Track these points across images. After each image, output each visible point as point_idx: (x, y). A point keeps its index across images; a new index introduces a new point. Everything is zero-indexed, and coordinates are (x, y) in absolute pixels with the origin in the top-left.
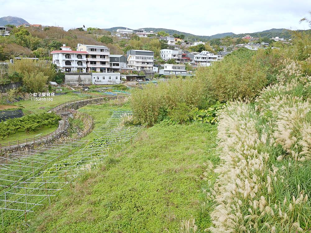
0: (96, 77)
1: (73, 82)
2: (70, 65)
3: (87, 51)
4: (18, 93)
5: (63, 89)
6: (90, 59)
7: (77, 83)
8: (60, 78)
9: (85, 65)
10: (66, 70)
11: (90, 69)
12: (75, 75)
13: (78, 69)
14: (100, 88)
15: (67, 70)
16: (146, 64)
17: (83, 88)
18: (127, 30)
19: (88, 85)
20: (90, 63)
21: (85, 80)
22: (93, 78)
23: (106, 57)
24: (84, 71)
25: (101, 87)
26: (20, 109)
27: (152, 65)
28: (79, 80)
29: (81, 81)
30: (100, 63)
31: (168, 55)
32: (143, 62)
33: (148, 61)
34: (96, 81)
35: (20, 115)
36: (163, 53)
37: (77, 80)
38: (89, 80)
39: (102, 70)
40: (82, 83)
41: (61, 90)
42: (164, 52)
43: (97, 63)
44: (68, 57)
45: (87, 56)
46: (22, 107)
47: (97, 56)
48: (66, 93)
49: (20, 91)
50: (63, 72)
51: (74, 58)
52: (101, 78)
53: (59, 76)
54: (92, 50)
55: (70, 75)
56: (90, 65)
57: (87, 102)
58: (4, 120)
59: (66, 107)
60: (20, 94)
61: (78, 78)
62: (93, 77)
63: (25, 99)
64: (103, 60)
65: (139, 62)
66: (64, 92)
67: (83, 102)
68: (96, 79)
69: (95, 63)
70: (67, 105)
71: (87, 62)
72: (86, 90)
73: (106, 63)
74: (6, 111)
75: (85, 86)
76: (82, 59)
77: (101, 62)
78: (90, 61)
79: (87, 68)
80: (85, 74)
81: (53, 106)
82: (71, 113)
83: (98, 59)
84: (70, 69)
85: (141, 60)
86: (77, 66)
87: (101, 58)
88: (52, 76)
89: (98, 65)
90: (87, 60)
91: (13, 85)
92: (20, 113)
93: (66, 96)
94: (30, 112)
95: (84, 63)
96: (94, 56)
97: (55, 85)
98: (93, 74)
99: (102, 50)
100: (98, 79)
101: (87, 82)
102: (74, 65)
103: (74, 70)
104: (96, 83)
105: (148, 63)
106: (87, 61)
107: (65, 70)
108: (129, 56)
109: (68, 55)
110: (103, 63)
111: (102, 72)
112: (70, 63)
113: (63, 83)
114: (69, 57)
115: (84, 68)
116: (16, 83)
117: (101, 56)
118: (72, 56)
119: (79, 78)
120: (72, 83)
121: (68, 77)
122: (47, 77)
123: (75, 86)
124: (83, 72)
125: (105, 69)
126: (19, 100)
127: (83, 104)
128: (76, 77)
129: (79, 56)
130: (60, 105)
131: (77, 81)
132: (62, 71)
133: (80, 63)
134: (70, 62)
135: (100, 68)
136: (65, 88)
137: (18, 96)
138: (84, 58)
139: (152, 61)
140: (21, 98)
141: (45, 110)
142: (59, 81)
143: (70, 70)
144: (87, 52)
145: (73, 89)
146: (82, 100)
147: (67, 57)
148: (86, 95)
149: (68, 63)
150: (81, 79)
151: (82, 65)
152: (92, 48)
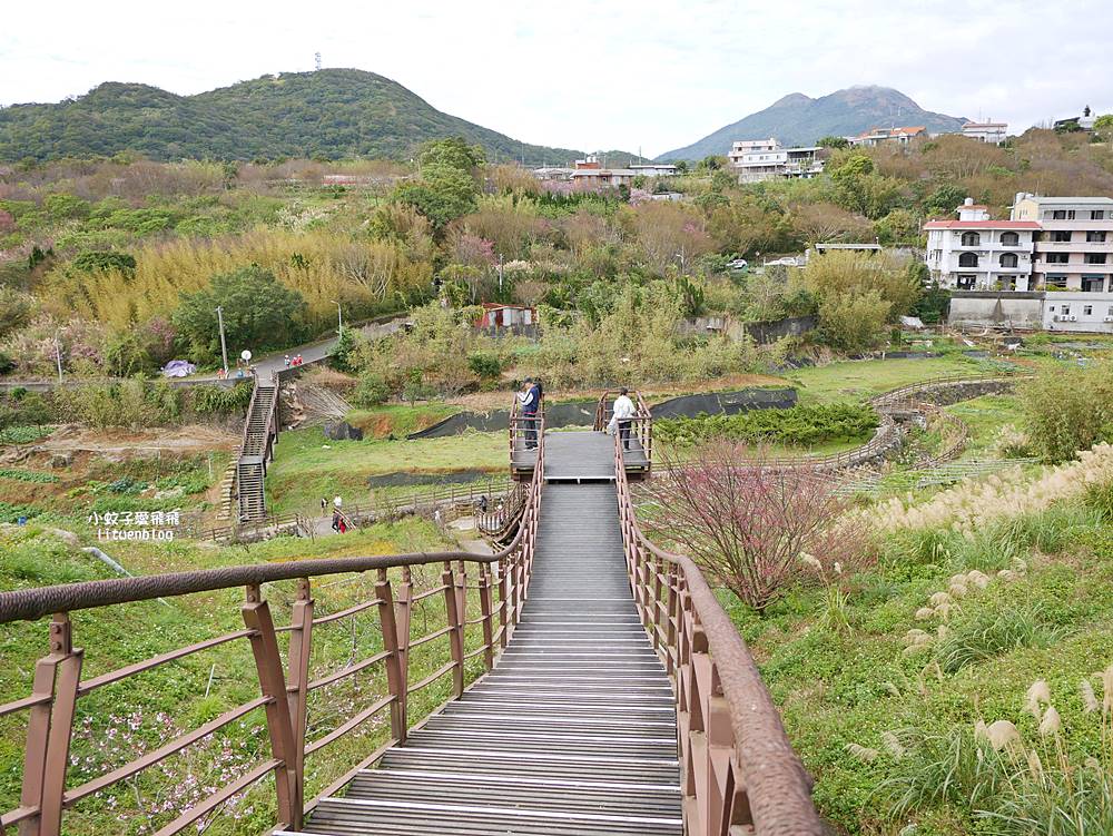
0: (1059, 306)
1: (975, 319)
2: (975, 265)
3: (1039, 219)
4: (802, 345)
5: (935, 343)
6: (1046, 246)
7: (988, 323)
8: (933, 307)
9: (1024, 266)
10: (959, 280)
12: (983, 298)
13: (1000, 277)
14: (1067, 344)
15: (964, 281)
17: (1005, 340)
19: (1025, 332)
20: (1044, 258)
21: (1017, 316)
22: (1047, 309)
23: (1108, 238)
24: (1022, 285)
25: (1068, 341)
26: (793, 390)
28: (998, 315)
29: (1004, 317)
30: (1083, 256)
34: (1056, 319)
35: (789, 403)
37: (990, 313)
38: (1032, 316)
39: (1087, 284)
40: (1007, 324)
41: (929, 344)
43: (1071, 258)
44: (972, 240)
45: (1037, 236)
46: (799, 383)
47: (1073, 237)
48: (941, 354)
49: (808, 341)
50: (948, 287)
51: (990, 244)
52: (1077, 311)
53: (932, 302)
54: (1058, 215)
55: (965, 297)
56: (1043, 267)
57: (992, 387)
58: (746, 412)
59: (918, 395)
60: (808, 348)
61: (992, 309)
62: (1048, 305)
63: (818, 365)
64: (1095, 248)
66: (937, 350)
67: (979, 386)
68: (1058, 312)
69: (1064, 257)
70: (924, 388)
71: (1035, 256)
72: (1011, 347)
73: (1108, 259)
74: (757, 390)
75: (1013, 335)
76: (1017, 245)
77: (1086, 254)
78: (1048, 253)
79: (1033, 277)
80: (1020, 296)
81: (881, 388)
82: (922, 413)
83: (1078, 245)
84: (972, 278)
86: (997, 267)
87: (1088, 240)
88: (908, 300)
89: (1076, 266)
90: (1035, 247)
91: (794, 326)
92: (788, 399)
93: (938, 363)
94: (814, 399)
95: (1025, 258)
96: (1064, 236)
97: (914, 328)
98: (1049, 294)
99: (1096, 215)
100: (1067, 313)
101: (1023, 323)
102: (989, 266)
103: (986, 283)
104: (1057, 327)
106: (1035, 252)
107: (955, 282)
109: (971, 236)
110: (1096, 258)
111: (1089, 291)
112: (976, 261)
113: (941, 323)
114: (976, 240)
115: (1022, 277)
116: (800, 320)
117: (1090, 235)
118: (983, 238)
119: (998, 308)
120: (971, 322)
121: (959, 305)
122: (888, 304)
123: (979, 332)
124: (1016, 290)
125: (1102, 279)
126: (800, 366)
127: (975, 391)
128: (987, 305)
129: (1010, 236)
130: (900, 389)
131: (990, 318)
132: (942, 286)
133: (1009, 258)
134: (977, 257)
135: (1082, 274)
136: (943, 339)
137: (802, 354)
138: (1026, 244)
140: (806, 361)
141: (854, 398)
142: (929, 317)
143: (974, 281)
144: (1040, 222)
145: (970, 344)
146: (978, 378)
147: (968, 240)
148: (1002, 362)
149: (968, 259)
150: (1005, 312)
151: (1015, 265)
152: (1058, 208)
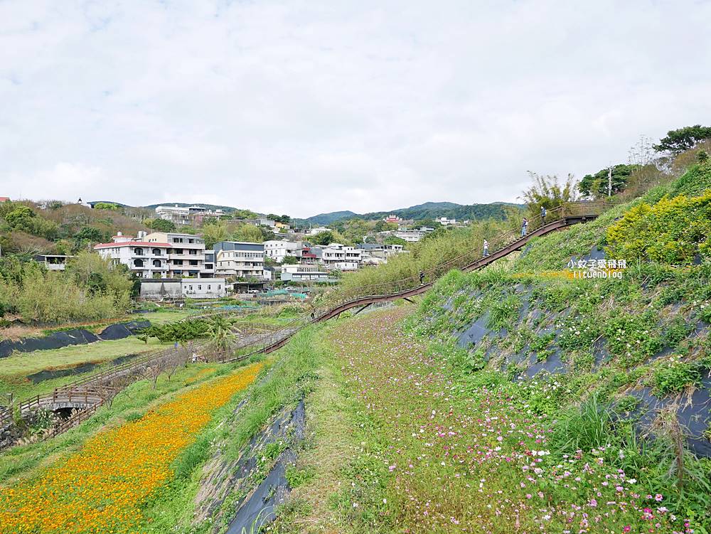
0: (188, 285)
3: (168, 242)
6: (175, 256)
7: (159, 296)
9: (165, 266)
11: (172, 274)
12: (155, 282)
13: (154, 272)
15: (137, 275)
16: (252, 265)
18: (176, 208)
19: (177, 299)
20: (172, 262)
21: (171, 292)
22: (183, 287)
23: (198, 252)
24: (164, 276)
27: (260, 268)
28: (163, 292)
29: (165, 292)
30: (188, 262)
31: (278, 250)
32: (246, 262)
33: (256, 260)
34: (187, 293)
36: (268, 248)
37: (159, 290)
38: (177, 292)
39: (193, 274)
40: (167, 296)
42: (269, 246)
43: (184, 262)
44: (139, 252)
45: (169, 250)
47: (184, 252)
51: (148, 254)
52: (195, 288)
54: (176, 240)
55: (148, 282)
56: (173, 267)
61: (160, 287)
62: (184, 285)
64: (193, 257)
65: (239, 262)
68: (188, 289)
69: (181, 262)
71: (169, 261)
73: (199, 263)
76: (160, 255)
77: (190, 260)
78: (174, 260)
79: (169, 272)
80: (171, 281)
83: (186, 256)
85: (244, 259)
86: (153, 267)
87: (190, 253)
89: (186, 266)
90: (170, 257)
95: (164, 262)
96: (179, 251)
98: (183, 280)
99: (191, 241)
100: (192, 289)
101: (174, 295)
102: (149, 265)
103: (148, 275)
104: (189, 296)
105: (255, 264)
106: (168, 259)
108: (220, 253)
109: (138, 250)
110: (194, 262)
112: (143, 264)
114: (141, 252)
117: (190, 251)
118: (145, 251)
119: (162, 287)
120: (152, 295)
121: (145, 286)
124: (162, 278)
125: (197, 273)
128: (158, 286)
129: (156, 250)
131: (160, 293)
133: (157, 262)
134: (143, 261)
135: (189, 270)
138: (164, 255)
139: (261, 260)
143: (142, 274)
144: (171, 243)
145: (159, 306)
147: (137, 252)
149: (138, 262)
150: (166, 290)
151: (160, 266)
152: (175, 237)
